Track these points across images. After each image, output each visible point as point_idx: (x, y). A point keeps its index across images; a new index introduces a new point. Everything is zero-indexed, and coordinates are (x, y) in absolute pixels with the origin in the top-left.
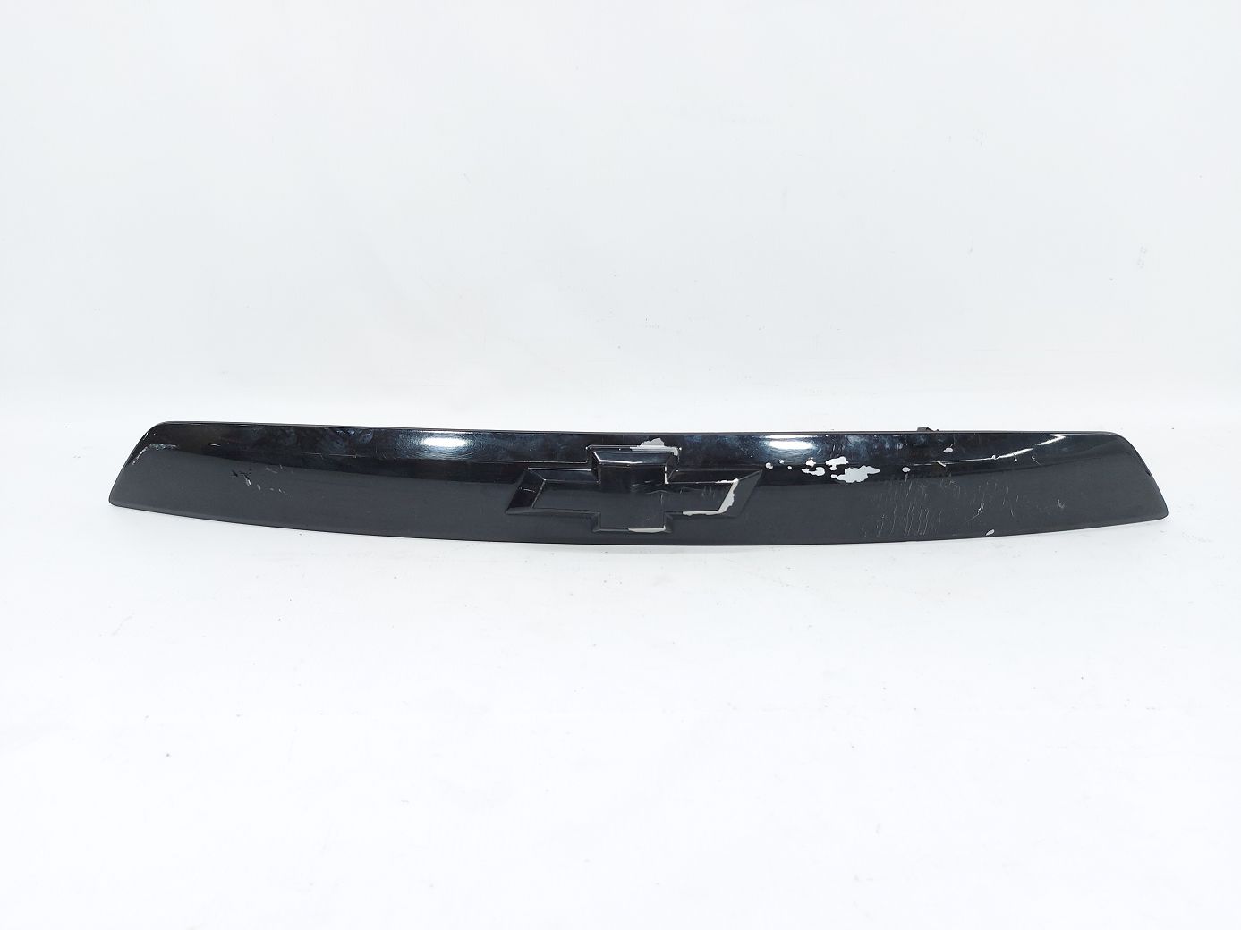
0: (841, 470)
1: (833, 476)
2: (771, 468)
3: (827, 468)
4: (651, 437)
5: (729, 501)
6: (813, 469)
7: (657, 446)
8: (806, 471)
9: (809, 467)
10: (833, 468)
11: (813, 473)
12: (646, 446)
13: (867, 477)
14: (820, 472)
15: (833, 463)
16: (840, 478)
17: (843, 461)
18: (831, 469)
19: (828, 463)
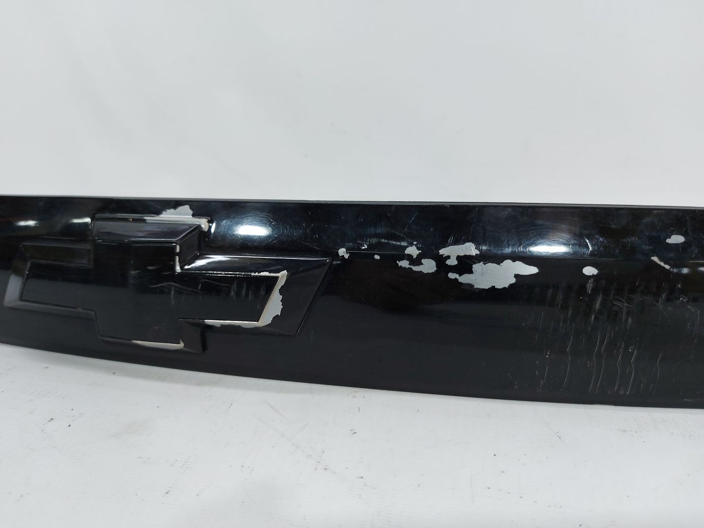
0: (465, 264)
1: (452, 276)
2: (347, 256)
3: (441, 261)
4: (175, 204)
5: (274, 307)
6: (417, 261)
7: (184, 216)
8: (404, 264)
9: (409, 257)
10: (453, 262)
11: (416, 268)
12: (168, 216)
13: (513, 281)
14: (428, 266)
15: (452, 252)
16: (464, 279)
17: (470, 249)
18: (448, 262)
19: (443, 252)
